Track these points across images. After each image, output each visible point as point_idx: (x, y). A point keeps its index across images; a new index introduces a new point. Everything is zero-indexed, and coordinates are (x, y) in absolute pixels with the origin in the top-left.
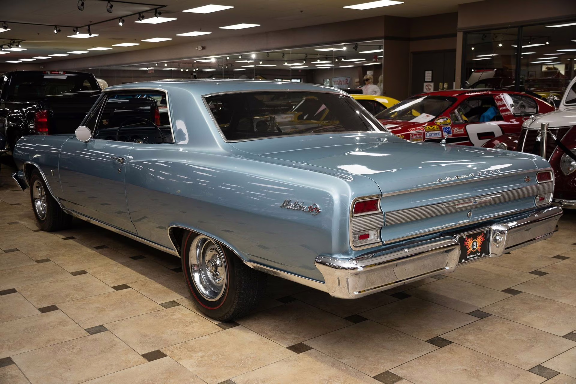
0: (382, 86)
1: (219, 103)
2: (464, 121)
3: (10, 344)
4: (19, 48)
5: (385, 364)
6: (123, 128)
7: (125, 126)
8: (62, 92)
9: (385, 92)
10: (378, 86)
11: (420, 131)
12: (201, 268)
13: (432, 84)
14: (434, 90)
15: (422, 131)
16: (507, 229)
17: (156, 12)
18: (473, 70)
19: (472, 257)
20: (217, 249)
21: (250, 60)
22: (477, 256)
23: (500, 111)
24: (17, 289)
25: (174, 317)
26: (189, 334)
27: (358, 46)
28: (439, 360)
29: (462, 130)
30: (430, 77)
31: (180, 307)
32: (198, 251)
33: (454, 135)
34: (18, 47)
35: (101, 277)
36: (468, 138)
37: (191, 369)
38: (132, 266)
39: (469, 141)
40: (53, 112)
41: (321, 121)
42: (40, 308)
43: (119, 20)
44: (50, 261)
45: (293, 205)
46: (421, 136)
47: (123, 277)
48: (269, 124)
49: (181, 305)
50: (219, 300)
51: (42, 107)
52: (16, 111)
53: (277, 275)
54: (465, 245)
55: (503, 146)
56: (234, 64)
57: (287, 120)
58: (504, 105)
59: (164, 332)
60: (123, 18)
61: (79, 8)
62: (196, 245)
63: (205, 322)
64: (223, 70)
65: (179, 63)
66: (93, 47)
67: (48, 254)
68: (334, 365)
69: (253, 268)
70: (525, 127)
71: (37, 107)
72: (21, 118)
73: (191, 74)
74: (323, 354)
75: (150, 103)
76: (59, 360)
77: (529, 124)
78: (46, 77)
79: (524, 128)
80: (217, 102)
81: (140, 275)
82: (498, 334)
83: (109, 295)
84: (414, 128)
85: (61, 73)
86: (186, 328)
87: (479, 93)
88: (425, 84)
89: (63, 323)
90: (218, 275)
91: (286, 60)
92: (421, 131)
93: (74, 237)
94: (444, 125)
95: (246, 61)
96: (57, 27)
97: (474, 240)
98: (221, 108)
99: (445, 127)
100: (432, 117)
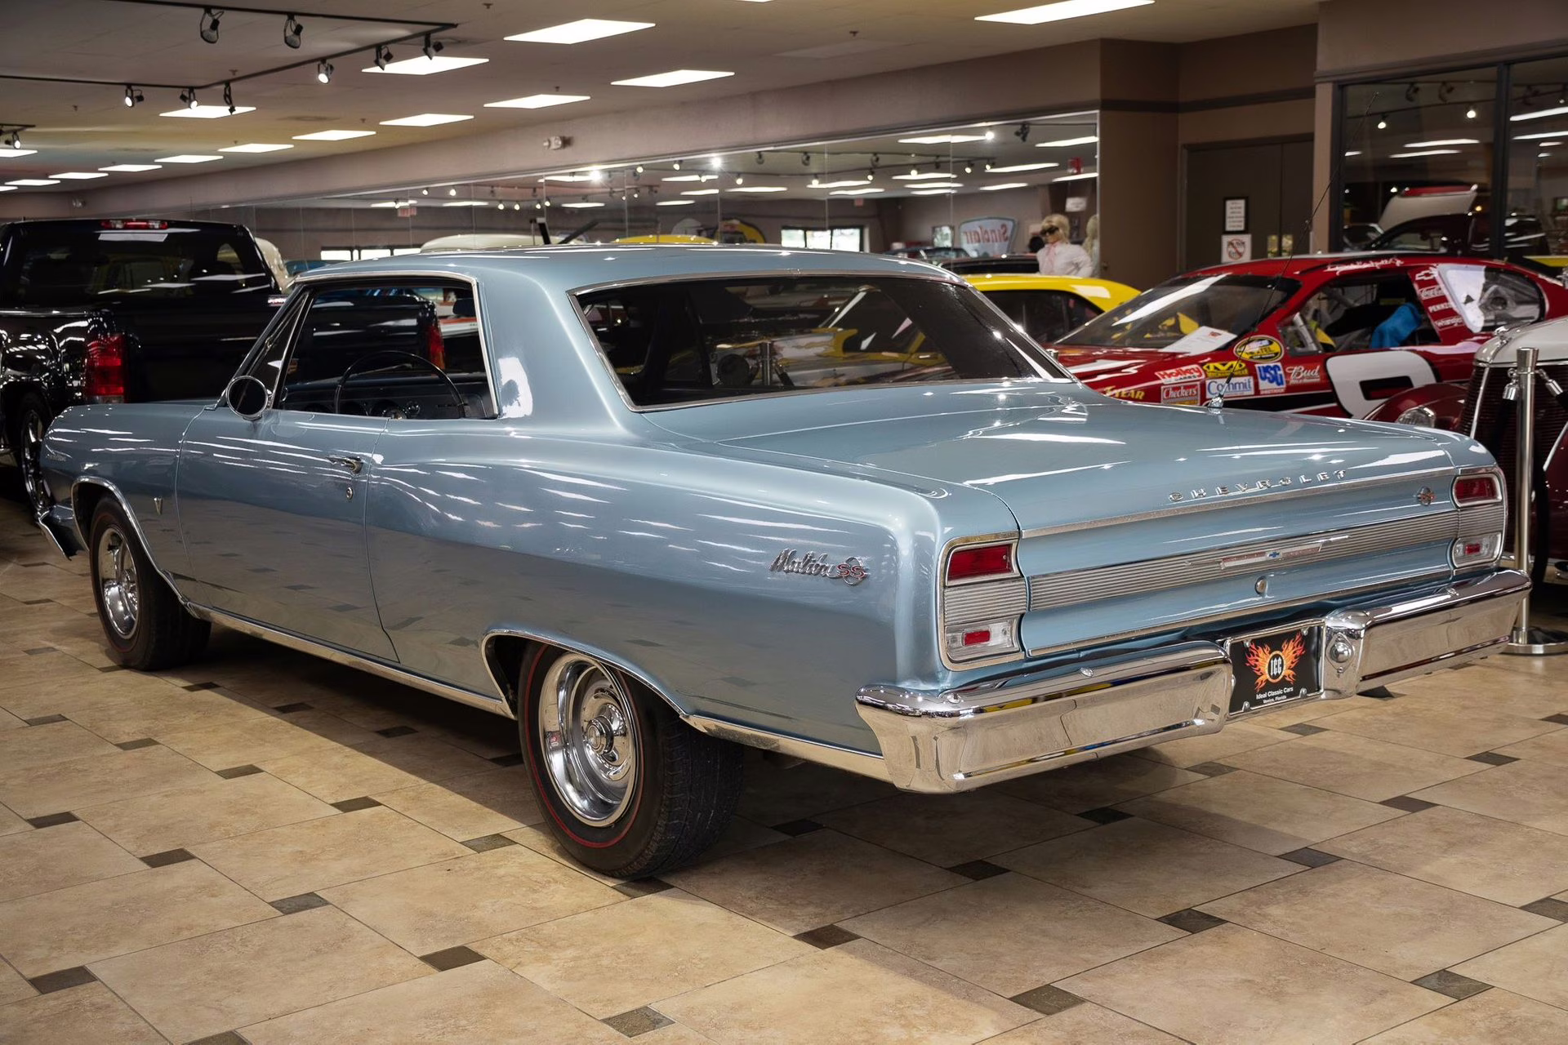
0: (1096, 247)
1: (613, 307)
2: (1321, 347)
3: (77, 937)
4: (15, 148)
5: (1044, 971)
6: (353, 379)
7: (356, 375)
8: (149, 281)
9: (1105, 265)
10: (1085, 248)
11: (1190, 377)
12: (571, 738)
13: (1247, 239)
14: (1253, 256)
15: (1197, 378)
16: (1364, 626)
17: (427, 43)
18: (1394, 190)
19: (1272, 697)
20: (611, 687)
21: (706, 174)
22: (1284, 694)
23: (1429, 317)
24: (76, 814)
25: (501, 872)
26: (542, 908)
27: (1031, 127)
28: (1184, 960)
29: (1316, 374)
30: (1240, 217)
31: (516, 847)
32: (562, 694)
33: (1289, 389)
34: (12, 146)
35: (300, 781)
36: (1333, 397)
37: (547, 986)
38: (381, 753)
39: (1334, 405)
40: (137, 338)
41: (912, 354)
42: (145, 856)
43: (319, 66)
44: (156, 743)
45: (799, 563)
46: (1195, 392)
47: (357, 779)
48: (758, 364)
49: (517, 843)
50: (617, 822)
51: (105, 325)
52: (24, 336)
53: (765, 745)
54: (1248, 665)
55: (1424, 416)
56: (658, 186)
57: (812, 352)
58: (1442, 299)
59: (475, 906)
60: (329, 61)
61: (205, 35)
62: (557, 680)
63: (581, 881)
64: (626, 204)
65: (492, 187)
66: (236, 143)
67: (149, 728)
68: (911, 973)
69: (705, 731)
70: (1483, 359)
71: (93, 327)
72: (43, 357)
73: (531, 222)
74: (887, 950)
75: (417, 310)
76: (210, 972)
77: (1492, 353)
78: (106, 236)
79: (1480, 364)
80: (607, 305)
81: (405, 774)
82: (1349, 903)
83: (325, 823)
84: (1173, 371)
85: (153, 226)
86: (535, 896)
87: (1365, 266)
88: (1226, 239)
89: (210, 889)
90: (614, 759)
91: (814, 170)
92: (1194, 377)
93: (216, 683)
94: (1261, 358)
95: (695, 178)
96: (133, 88)
97: (1274, 653)
98: (619, 321)
99: (1265, 365)
100: (1226, 337)
